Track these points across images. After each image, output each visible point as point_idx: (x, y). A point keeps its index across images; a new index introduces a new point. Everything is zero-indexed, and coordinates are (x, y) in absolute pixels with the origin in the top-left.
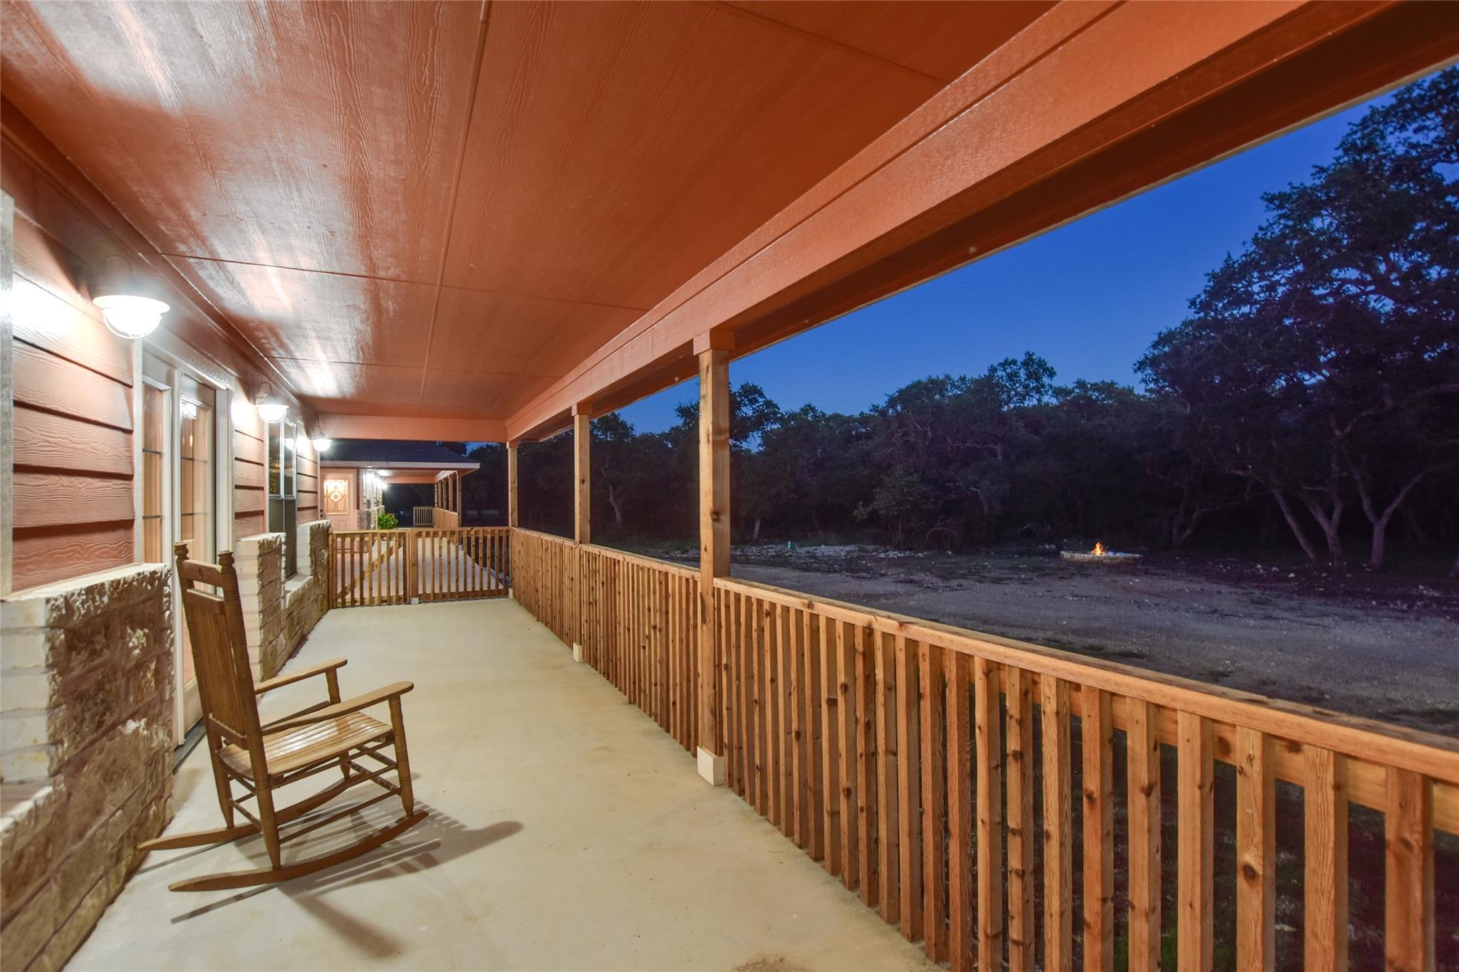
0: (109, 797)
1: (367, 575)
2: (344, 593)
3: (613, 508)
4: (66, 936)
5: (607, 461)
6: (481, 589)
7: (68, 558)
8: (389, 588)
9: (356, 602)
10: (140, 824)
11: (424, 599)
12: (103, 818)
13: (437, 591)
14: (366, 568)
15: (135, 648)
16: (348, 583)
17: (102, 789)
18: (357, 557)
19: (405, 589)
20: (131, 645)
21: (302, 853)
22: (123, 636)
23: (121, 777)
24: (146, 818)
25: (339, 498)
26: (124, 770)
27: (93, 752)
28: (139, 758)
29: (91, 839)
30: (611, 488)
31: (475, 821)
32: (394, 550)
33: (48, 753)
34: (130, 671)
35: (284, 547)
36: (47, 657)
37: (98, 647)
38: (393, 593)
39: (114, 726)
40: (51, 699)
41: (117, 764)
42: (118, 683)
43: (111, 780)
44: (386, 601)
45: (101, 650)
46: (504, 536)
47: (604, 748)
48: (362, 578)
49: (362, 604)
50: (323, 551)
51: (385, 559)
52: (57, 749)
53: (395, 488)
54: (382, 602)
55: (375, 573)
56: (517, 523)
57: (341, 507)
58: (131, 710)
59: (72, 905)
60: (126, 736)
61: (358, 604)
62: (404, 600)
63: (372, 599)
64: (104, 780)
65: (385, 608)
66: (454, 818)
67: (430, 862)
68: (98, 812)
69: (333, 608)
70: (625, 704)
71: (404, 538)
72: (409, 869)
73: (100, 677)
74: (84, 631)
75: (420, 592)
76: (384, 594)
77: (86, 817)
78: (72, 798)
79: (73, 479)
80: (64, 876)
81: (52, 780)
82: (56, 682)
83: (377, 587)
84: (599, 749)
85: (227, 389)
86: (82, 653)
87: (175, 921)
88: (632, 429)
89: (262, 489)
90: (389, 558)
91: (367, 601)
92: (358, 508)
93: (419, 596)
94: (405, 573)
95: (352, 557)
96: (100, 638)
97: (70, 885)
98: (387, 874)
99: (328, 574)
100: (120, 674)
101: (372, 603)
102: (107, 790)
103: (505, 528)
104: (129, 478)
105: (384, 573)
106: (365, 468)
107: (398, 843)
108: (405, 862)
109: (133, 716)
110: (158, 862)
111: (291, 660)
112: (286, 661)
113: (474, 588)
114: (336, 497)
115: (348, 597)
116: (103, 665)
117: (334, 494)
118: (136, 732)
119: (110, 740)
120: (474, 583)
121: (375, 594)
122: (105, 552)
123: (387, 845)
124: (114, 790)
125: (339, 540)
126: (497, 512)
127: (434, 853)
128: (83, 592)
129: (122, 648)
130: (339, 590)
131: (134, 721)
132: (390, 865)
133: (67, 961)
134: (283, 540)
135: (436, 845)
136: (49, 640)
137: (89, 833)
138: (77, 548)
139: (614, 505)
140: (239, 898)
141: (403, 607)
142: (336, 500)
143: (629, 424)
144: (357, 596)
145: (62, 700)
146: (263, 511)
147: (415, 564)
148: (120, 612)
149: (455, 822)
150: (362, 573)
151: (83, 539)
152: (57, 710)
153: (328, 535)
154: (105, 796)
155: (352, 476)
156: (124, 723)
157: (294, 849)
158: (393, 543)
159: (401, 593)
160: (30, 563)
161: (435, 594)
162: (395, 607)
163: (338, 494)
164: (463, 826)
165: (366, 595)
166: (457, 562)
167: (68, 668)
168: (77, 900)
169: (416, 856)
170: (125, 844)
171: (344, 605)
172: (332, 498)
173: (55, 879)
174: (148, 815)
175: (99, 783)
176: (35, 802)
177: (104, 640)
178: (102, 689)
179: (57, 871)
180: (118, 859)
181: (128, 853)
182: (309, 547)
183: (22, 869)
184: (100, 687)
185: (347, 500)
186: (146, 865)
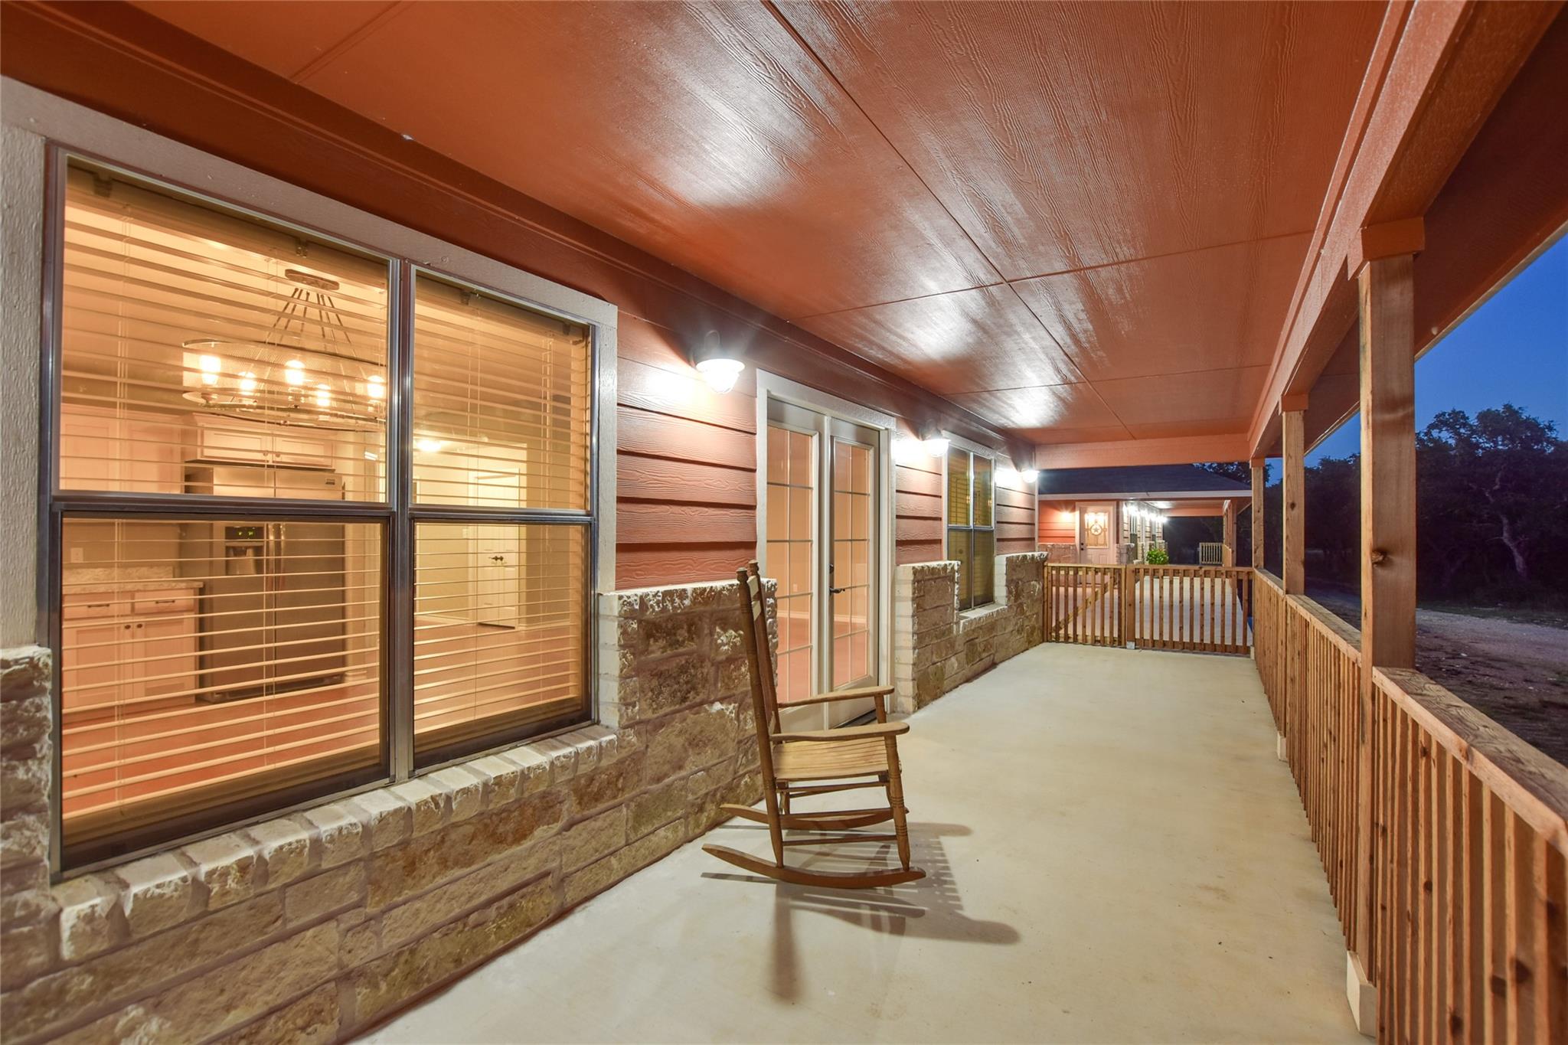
0: (691, 758)
1: (1080, 612)
2: (1058, 628)
3: (1511, 552)
4: (637, 851)
5: (1497, 480)
6: (1212, 642)
7: (680, 569)
8: (1103, 629)
9: (1069, 638)
10: (731, 788)
11: (1141, 644)
12: (683, 773)
13: (1156, 637)
14: (1080, 603)
15: (723, 644)
16: (1062, 618)
17: (686, 750)
18: (1071, 590)
19: (1120, 630)
20: (719, 641)
21: (819, 864)
22: (711, 634)
23: (705, 745)
24: (738, 786)
25: (1099, 531)
26: (709, 741)
27: (673, 719)
28: (727, 735)
29: (669, 786)
30: (1505, 521)
31: (974, 909)
32: (1109, 588)
33: (619, 711)
34: (720, 662)
35: (956, 575)
36: (619, 639)
37: (681, 639)
38: (1107, 634)
39: (701, 704)
40: (621, 671)
41: (703, 734)
42: (705, 670)
43: (697, 745)
44: (1099, 641)
45: (683, 641)
46: (1244, 578)
47: (1216, 890)
48: (1075, 615)
49: (1075, 641)
50: (1033, 583)
51: (1099, 596)
52: (627, 709)
53: (1176, 521)
54: (1096, 642)
55: (1090, 608)
56: (1262, 563)
57: (1101, 540)
58: (720, 695)
59: (645, 830)
60: (711, 714)
61: (1071, 640)
62: (1119, 642)
63: (1085, 636)
64: (690, 744)
65: (1099, 648)
66: (960, 894)
67: (898, 928)
68: (680, 768)
69: (1047, 641)
70: (1306, 840)
71: (1120, 575)
72: (876, 925)
73: (683, 662)
74: (664, 625)
75: (1137, 636)
76: (1098, 633)
77: (666, 767)
78: (649, 750)
79: (684, 508)
80: (639, 805)
81: (622, 731)
82: (626, 659)
83: (1090, 625)
84: (1207, 888)
85: (887, 429)
86: (660, 641)
87: (705, 875)
88: (1550, 429)
89: (940, 519)
90: (1103, 595)
91: (1080, 638)
92: (1118, 542)
93: (1135, 640)
94: (1120, 613)
95: (1066, 591)
96: (683, 633)
97: (642, 815)
98: (856, 920)
99: (1043, 606)
100: (707, 663)
101: (1085, 642)
102: (690, 752)
103: (1246, 569)
104: (753, 508)
105: (1098, 610)
106: (1126, 500)
107: (891, 893)
108: (879, 916)
109: (721, 700)
110: (737, 824)
111: (966, 684)
112: (961, 684)
113: (1202, 640)
114: (1096, 530)
115: (1062, 632)
116: (690, 653)
117: (1094, 527)
118: (721, 713)
119: (695, 714)
120: (1202, 634)
121: (1089, 632)
122: (722, 567)
123: (881, 890)
124: (699, 754)
125: (1054, 572)
126: (1320, 552)
127: (910, 921)
128: (660, 594)
129: (711, 643)
130: (1054, 624)
131: (721, 703)
132: (866, 912)
133: (639, 870)
134: (956, 568)
135: (919, 914)
136: (620, 626)
137: (667, 781)
138: (690, 561)
139: (1511, 545)
140: (749, 879)
141: (1117, 650)
142: (1096, 533)
143: (1543, 421)
144: (1070, 632)
145: (633, 673)
146: (941, 540)
147: (1132, 604)
148: (712, 615)
149: (958, 899)
150: (1076, 608)
151: (696, 555)
152: (628, 680)
153: (1044, 567)
154: (688, 756)
155: (1112, 509)
156: (712, 703)
157: (817, 857)
158: (1107, 578)
159: (1116, 635)
160: (640, 570)
161: (1154, 641)
162: (1108, 649)
163: (1098, 527)
164: (960, 907)
165: (1079, 632)
166: (1181, 607)
167: (647, 650)
168: (650, 829)
169: (892, 915)
170: (708, 800)
171: (1057, 640)
172: (1093, 531)
173: (628, 806)
174: (740, 783)
175: (683, 745)
176: (600, 743)
177: (686, 634)
178: (686, 672)
179: (632, 800)
180: (701, 809)
181: (711, 810)
182: (1005, 577)
183: (595, 787)
184: (683, 670)
185: (1107, 533)
186: (729, 824)
